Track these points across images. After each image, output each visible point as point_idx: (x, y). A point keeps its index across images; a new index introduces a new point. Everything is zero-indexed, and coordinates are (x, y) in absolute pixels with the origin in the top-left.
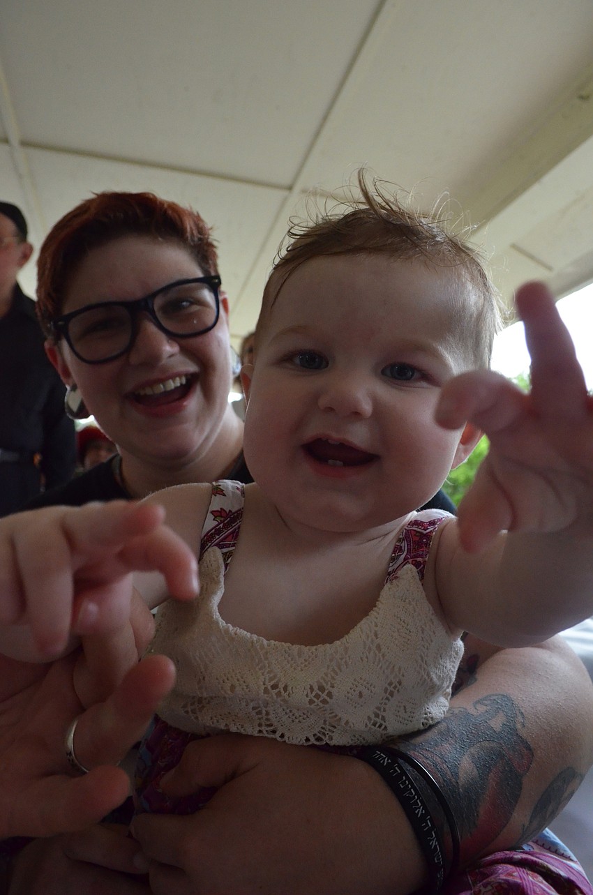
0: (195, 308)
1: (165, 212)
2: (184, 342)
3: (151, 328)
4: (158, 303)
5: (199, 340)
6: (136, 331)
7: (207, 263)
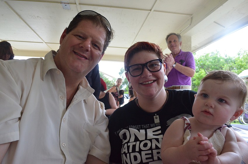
0: (156, 66)
1: (151, 45)
2: (153, 73)
3: (146, 70)
4: (148, 65)
5: (157, 73)
6: (143, 70)
7: (160, 57)
